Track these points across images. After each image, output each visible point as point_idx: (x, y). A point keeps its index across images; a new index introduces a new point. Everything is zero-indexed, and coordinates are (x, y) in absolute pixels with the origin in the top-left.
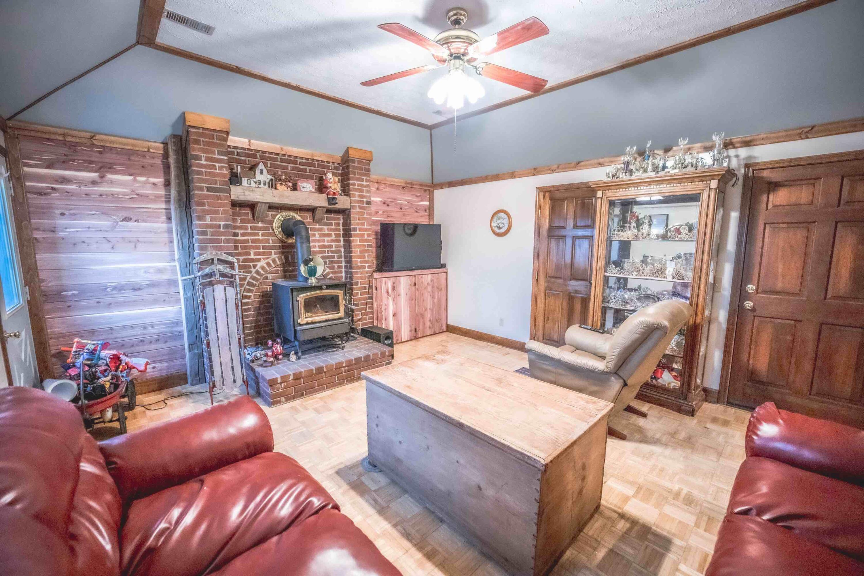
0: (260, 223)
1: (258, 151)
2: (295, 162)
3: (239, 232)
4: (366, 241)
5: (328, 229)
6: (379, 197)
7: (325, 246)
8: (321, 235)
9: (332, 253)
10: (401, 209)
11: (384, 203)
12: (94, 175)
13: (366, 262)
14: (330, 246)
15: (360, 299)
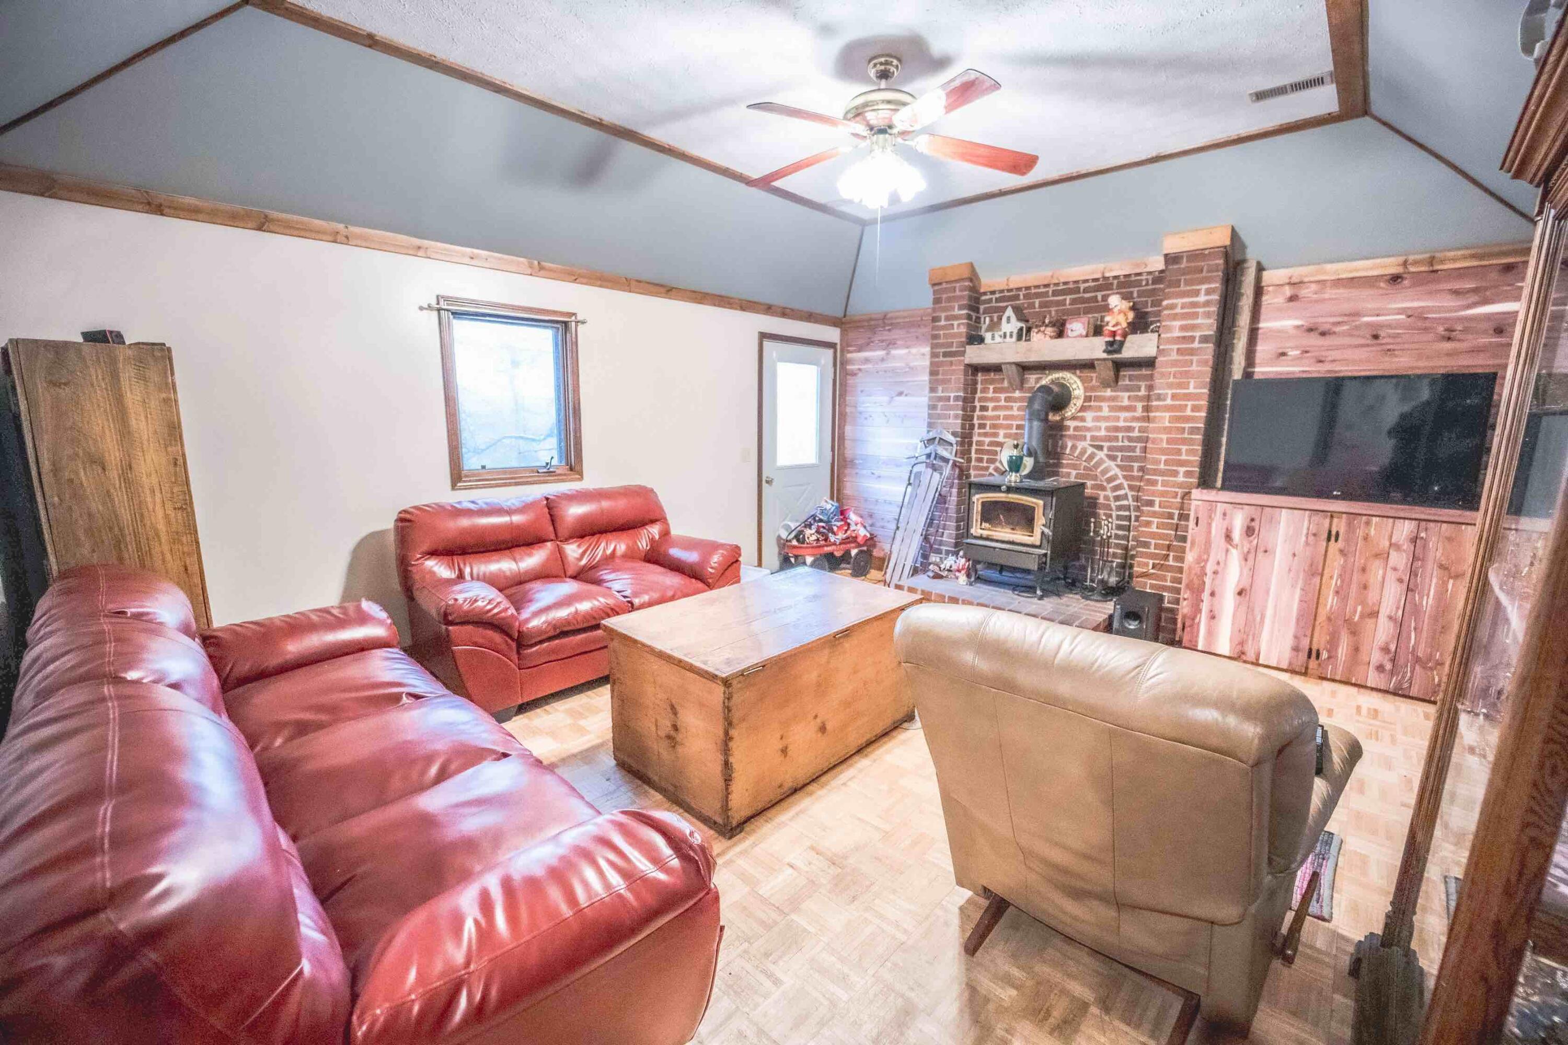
0: (1017, 392)
1: (1019, 289)
2: (1077, 290)
3: (991, 405)
4: (1188, 419)
5: (1129, 397)
6: (1290, 317)
7: (1117, 429)
8: (1112, 409)
9: (1129, 441)
10: (1376, 337)
11: (1310, 330)
12: (880, 353)
13: (1182, 463)
14: (1130, 429)
15: (1153, 535)
